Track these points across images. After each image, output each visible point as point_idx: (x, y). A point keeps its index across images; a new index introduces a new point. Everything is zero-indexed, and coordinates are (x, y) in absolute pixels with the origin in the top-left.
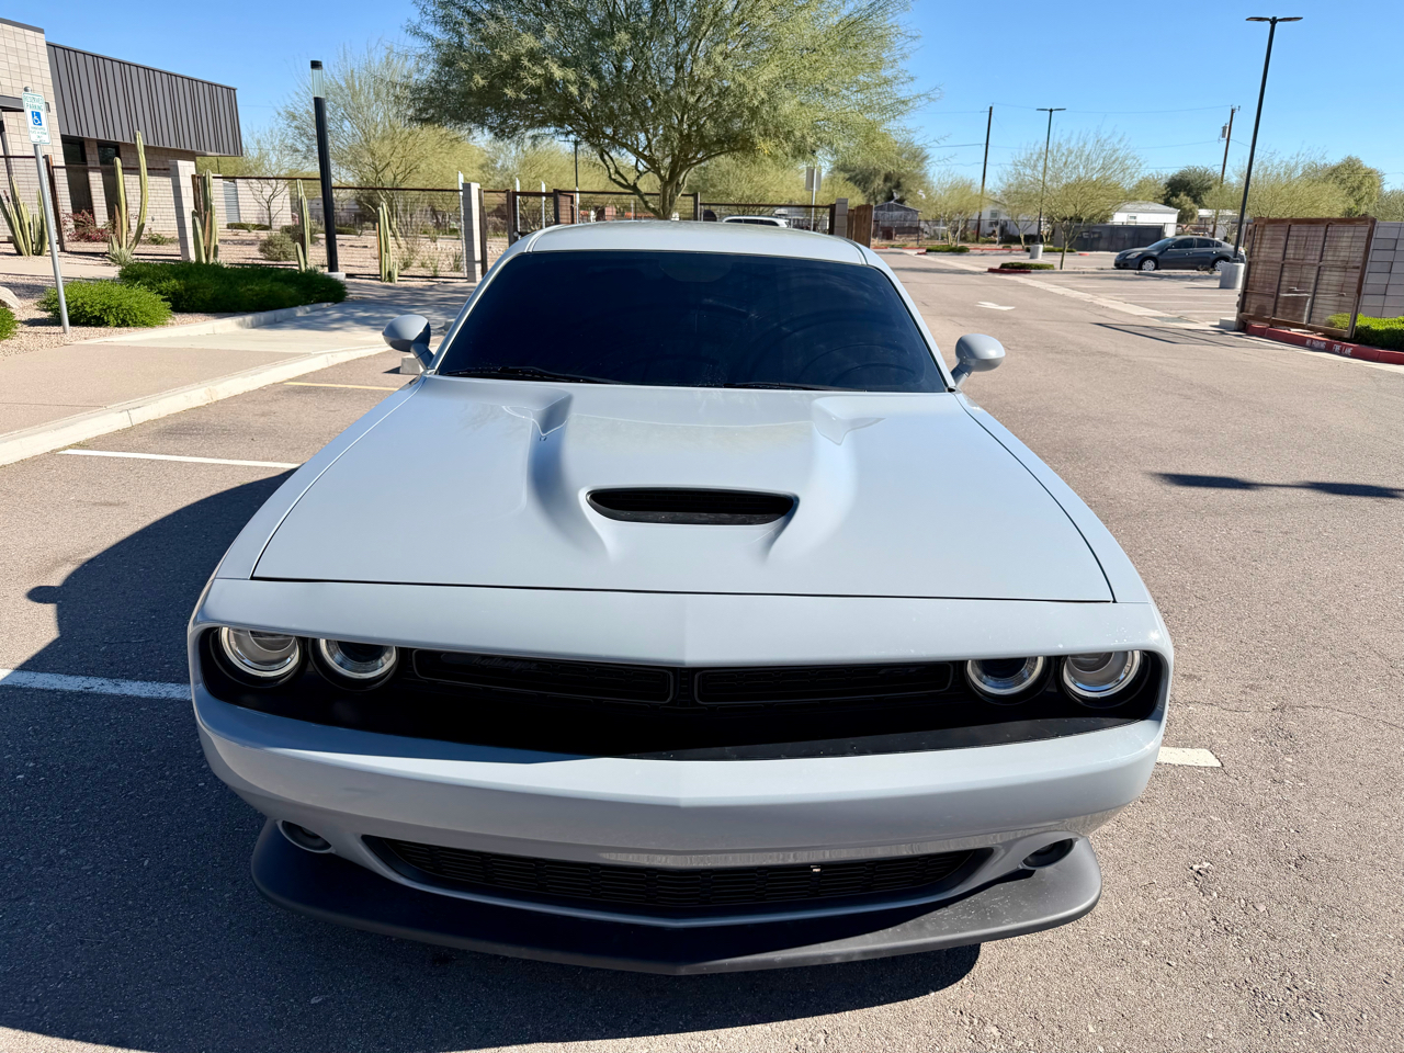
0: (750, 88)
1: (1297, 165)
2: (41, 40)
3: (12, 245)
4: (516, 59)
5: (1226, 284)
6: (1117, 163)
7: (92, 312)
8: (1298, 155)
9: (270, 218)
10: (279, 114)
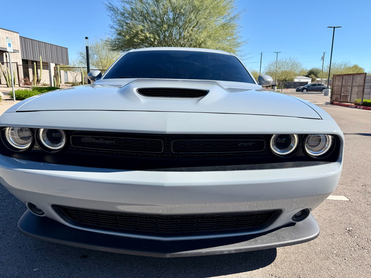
0: (199, 38)
1: (342, 64)
2: (18, 35)
3: (6, 85)
4: (137, 32)
5: (326, 94)
6: (295, 64)
7: (22, 97)
8: (343, 62)
9: (76, 81)
10: (78, 53)
